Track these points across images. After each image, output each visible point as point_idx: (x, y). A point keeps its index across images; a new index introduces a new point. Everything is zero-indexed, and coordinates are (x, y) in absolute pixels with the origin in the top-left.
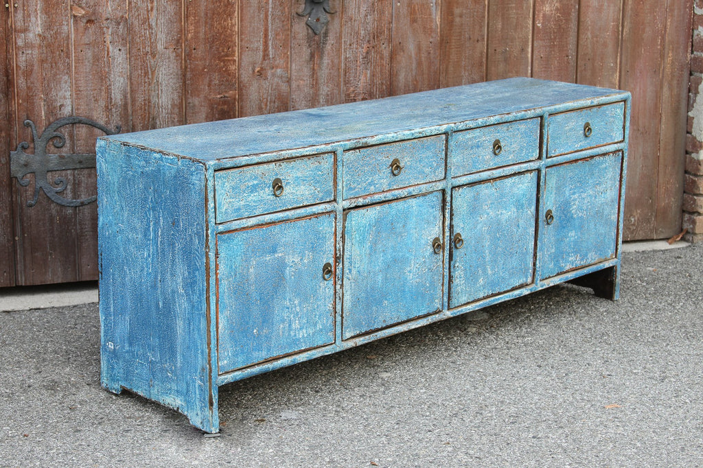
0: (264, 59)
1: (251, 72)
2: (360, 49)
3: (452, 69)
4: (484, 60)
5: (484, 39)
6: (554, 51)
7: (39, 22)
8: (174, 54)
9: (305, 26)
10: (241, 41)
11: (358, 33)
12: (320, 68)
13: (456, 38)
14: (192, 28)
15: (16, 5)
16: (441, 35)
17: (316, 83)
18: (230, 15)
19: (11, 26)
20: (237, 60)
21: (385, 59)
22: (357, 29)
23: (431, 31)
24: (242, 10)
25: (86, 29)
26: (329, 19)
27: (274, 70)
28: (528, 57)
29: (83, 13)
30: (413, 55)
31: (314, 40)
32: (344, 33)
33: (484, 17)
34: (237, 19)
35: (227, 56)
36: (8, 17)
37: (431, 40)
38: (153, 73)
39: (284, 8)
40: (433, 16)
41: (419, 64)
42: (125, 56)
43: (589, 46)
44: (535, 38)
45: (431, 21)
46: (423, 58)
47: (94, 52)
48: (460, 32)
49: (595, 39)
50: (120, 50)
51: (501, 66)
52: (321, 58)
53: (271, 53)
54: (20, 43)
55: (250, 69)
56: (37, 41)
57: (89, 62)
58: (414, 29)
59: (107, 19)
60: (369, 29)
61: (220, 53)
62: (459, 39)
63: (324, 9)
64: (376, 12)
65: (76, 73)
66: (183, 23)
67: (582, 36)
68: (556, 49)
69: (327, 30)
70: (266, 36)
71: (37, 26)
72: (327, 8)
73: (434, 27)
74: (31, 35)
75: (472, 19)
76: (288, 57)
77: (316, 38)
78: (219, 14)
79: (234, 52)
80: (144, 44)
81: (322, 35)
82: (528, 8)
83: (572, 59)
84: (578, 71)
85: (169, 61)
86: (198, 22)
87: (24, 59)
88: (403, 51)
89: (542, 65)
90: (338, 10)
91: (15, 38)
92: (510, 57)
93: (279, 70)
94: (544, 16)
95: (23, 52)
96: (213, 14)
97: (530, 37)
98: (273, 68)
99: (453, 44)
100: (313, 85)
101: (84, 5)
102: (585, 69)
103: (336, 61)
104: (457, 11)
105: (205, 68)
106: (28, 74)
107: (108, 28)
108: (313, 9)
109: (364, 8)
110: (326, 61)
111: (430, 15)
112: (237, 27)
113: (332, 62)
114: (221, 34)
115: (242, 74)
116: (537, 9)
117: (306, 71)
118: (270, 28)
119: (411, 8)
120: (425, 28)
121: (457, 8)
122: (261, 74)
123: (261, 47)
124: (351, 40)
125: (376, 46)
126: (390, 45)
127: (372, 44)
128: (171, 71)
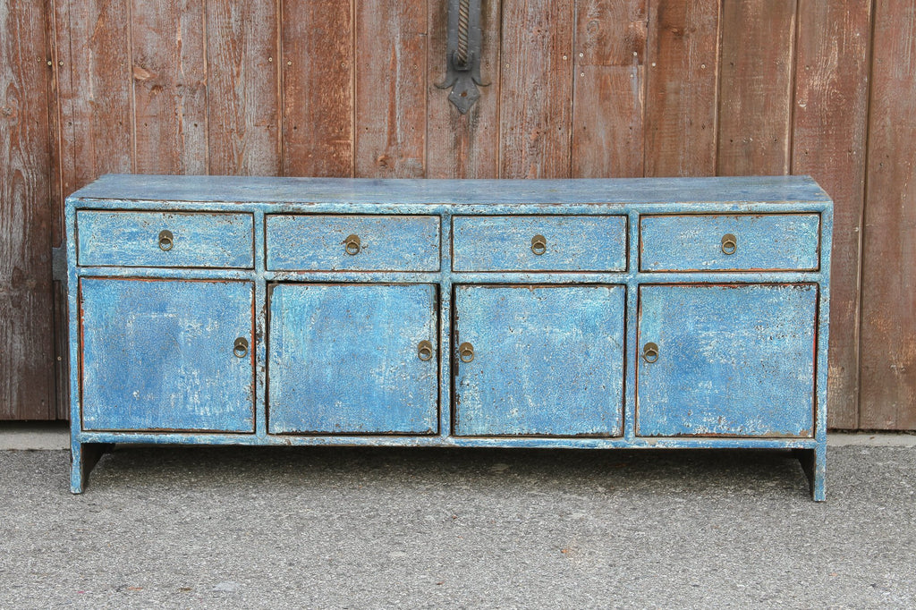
0: (390, 144)
1: (372, 161)
2: (526, 135)
3: (664, 165)
4: (713, 155)
5: (712, 124)
6: (828, 143)
7: (91, 86)
8: (268, 134)
9: (446, 101)
10: (359, 119)
11: (522, 113)
12: (469, 160)
13: (668, 123)
14: (291, 100)
15: (61, 64)
16: (645, 120)
18: (343, 85)
19: (56, 90)
20: (352, 144)
21: (562, 149)
22: (521, 107)
23: (631, 113)
24: (359, 79)
25: (152, 96)
26: (481, 92)
27: (402, 160)
28: (783, 152)
29: (148, 76)
30: (604, 145)
31: (460, 121)
32: (502, 112)
33: (713, 95)
34: (352, 90)
35: (339, 138)
36: (51, 78)
37: (631, 125)
38: (240, 156)
39: (417, 77)
40: (634, 92)
41: (614, 158)
42: (202, 134)
43: (888, 136)
44: (796, 125)
45: (631, 99)
46: (619, 151)
47: (162, 126)
48: (676, 115)
49: (898, 127)
50: (196, 125)
51: (742, 163)
52: (470, 144)
53: (399, 136)
54: (66, 111)
55: (371, 156)
56: (89, 110)
57: (155, 139)
58: (605, 110)
59: (180, 85)
60: (539, 108)
61: (329, 134)
62: (675, 125)
63: (473, 80)
64: (549, 85)
65: (139, 152)
66: (279, 94)
67: (875, 123)
68: (832, 142)
69: (478, 108)
70: (392, 114)
71: (88, 90)
72: (477, 79)
73: (635, 107)
74: (81, 102)
75: (694, 97)
76: (422, 143)
77: (463, 118)
78: (328, 83)
79: (347, 133)
80: (228, 118)
81: (471, 115)
82: (783, 82)
83: (857, 156)
84: (869, 172)
85: (261, 142)
86: (300, 91)
87: (71, 131)
88: (589, 139)
89: (807, 163)
90: (493, 82)
91: (61, 105)
92: (755, 151)
93: (409, 159)
94: (811, 93)
95: (70, 123)
96: (321, 83)
97: (787, 123)
98: (402, 156)
99: (666, 131)
101: (148, 66)
102: (881, 171)
103: (491, 150)
104: (671, 85)
105: (309, 153)
106: (76, 150)
107: (180, 96)
108: (457, 79)
109: (531, 79)
110: (477, 149)
111: (629, 90)
112: (352, 100)
113: (486, 151)
114: (331, 110)
115: (359, 162)
116: (799, 82)
117: (449, 162)
118: (398, 103)
119: (601, 80)
120: (621, 107)
121: (671, 81)
122: (386, 164)
123: (386, 128)
124: (512, 122)
125: (550, 131)
126: (570, 130)
127: (544, 128)
128: (263, 156)
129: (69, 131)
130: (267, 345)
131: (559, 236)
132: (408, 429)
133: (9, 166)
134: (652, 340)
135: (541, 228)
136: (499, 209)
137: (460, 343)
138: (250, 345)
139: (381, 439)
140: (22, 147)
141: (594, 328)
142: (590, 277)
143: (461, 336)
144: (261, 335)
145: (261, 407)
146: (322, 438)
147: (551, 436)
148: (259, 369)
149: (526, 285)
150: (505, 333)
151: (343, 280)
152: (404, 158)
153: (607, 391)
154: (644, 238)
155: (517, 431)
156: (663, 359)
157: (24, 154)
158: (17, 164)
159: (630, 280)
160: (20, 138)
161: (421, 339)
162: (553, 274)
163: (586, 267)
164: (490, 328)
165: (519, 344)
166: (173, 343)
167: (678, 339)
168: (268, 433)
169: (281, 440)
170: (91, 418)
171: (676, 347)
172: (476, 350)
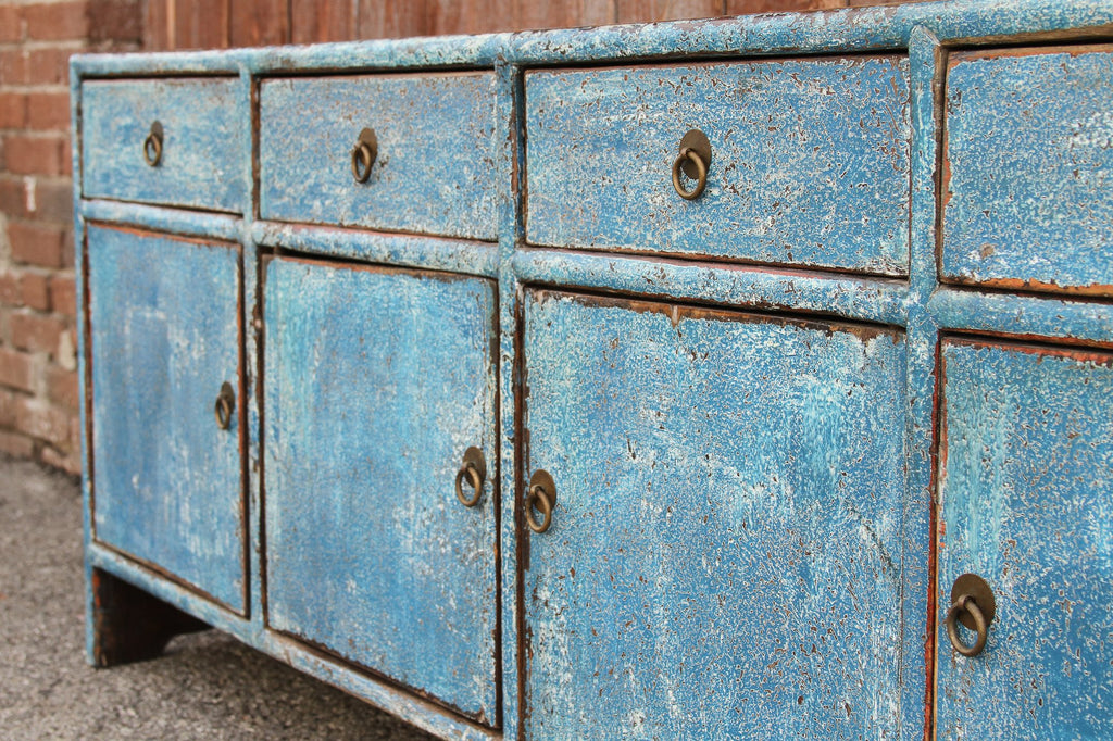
130: (261, 407)
131: (742, 135)
132: (449, 695)
134: (976, 566)
135: (699, 107)
136: (597, 41)
137: (534, 468)
138: (238, 403)
139: (410, 703)
141: (823, 487)
142: (810, 290)
143: (535, 449)
144: (251, 381)
145: (255, 557)
146: (333, 666)
148: (251, 464)
149: (663, 301)
150: (619, 456)
151: (350, 253)
153: (857, 725)
154: (955, 143)
156: (1012, 652)
159: (911, 310)
161: (469, 440)
162: (720, 271)
163: (805, 252)
164: (588, 435)
165: (648, 499)
166: (164, 378)
167: (1058, 579)
168: (266, 625)
169: (280, 649)
170: (100, 519)
171: (1054, 613)
172: (562, 497)
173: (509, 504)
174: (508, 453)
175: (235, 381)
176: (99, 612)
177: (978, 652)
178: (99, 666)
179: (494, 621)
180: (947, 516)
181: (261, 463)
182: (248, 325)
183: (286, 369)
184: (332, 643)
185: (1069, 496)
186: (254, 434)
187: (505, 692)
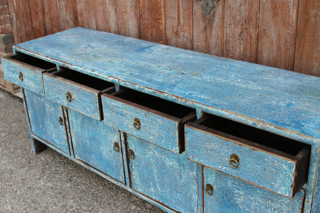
0: (178, 25)
1: (172, 32)
2: (236, 29)
3: (305, 57)
8: (134, 14)
9: (201, 7)
10: (166, 12)
11: (235, 18)
12: (210, 37)
13: (309, 33)
17: (208, 46)
20: (164, 23)
21: (253, 40)
22: (234, 14)
23: (289, 25)
26: (216, 4)
30: (274, 41)
31: (207, 18)
32: (225, 16)
35: (159, 19)
37: (288, 32)
38: (127, 22)
40: (291, 13)
41: (279, 48)
42: (114, 12)
45: (289, 17)
46: (282, 45)
47: (103, 8)
48: (314, 30)
50: (112, 8)
52: (211, 31)
53: (181, 22)
55: (171, 29)
58: (275, 21)
60: (242, 16)
61: (155, 17)
62: (313, 35)
64: (247, 4)
69: (214, 12)
70: (179, 11)
73: (291, 22)
76: (190, 26)
77: (208, 16)
79: (162, 18)
80: (122, 6)
81: (211, 15)
85: (133, 18)
93: (186, 34)
98: (183, 31)
99: (308, 38)
100: (206, 47)
103: (220, 34)
104: (312, 12)
105: (149, 25)
110: (214, 33)
111: (289, 12)
113: (218, 34)
114: (155, 6)
115: (167, 32)
117: (202, 37)
118: (180, 6)
119: (274, 4)
120: (284, 21)
121: (312, 9)
122: (177, 33)
123: (177, 17)
124: (230, 21)
125: (247, 28)
126: (257, 30)
127: (245, 26)
128: (134, 24)
129: (79, 7)
130: (69, 123)
132: (115, 178)
133: (66, 19)
134: (210, 183)
137: (129, 149)
138: (63, 121)
139: (107, 177)
140: (68, 12)
141: (183, 165)
143: (129, 146)
144: (66, 118)
145: (71, 147)
146: (90, 167)
147: (167, 207)
148: (68, 132)
150: (146, 151)
152: (184, 33)
153: (191, 198)
155: (154, 198)
156: (216, 195)
157: (69, 15)
158: (68, 18)
160: (67, 9)
161: (115, 141)
164: (140, 147)
165: (152, 159)
166: (45, 111)
167: (223, 188)
168: (75, 157)
169: (78, 162)
170: (33, 130)
171: (223, 192)
172: (135, 154)
173: (124, 153)
174: (124, 145)
175: (62, 117)
176: (35, 145)
177: (211, 194)
178: (37, 154)
179: (123, 169)
180: (205, 175)
181: (70, 132)
182: (64, 109)
183: (73, 118)
184: (90, 164)
185: (225, 178)
186: (68, 127)
187: (126, 180)
